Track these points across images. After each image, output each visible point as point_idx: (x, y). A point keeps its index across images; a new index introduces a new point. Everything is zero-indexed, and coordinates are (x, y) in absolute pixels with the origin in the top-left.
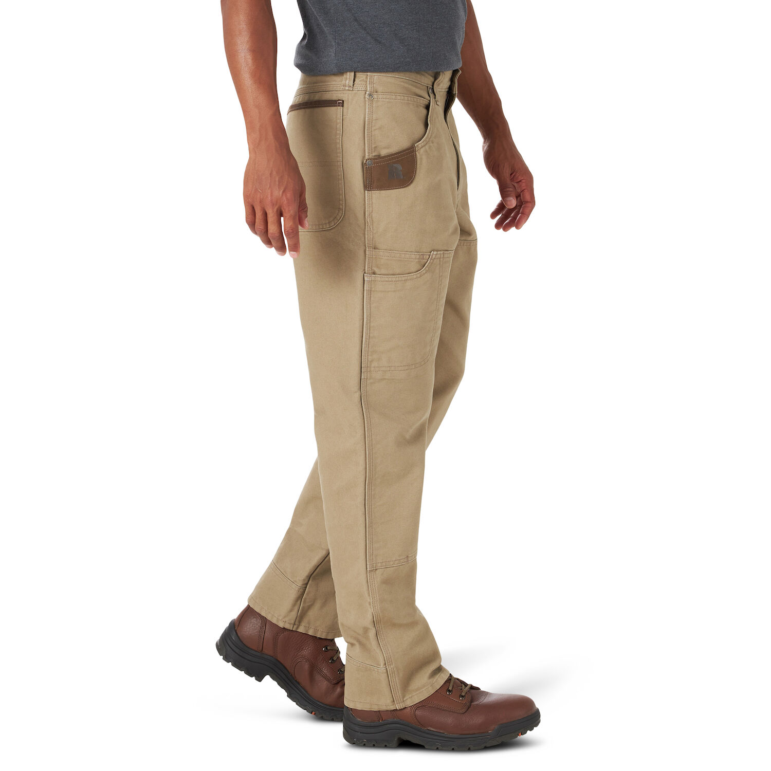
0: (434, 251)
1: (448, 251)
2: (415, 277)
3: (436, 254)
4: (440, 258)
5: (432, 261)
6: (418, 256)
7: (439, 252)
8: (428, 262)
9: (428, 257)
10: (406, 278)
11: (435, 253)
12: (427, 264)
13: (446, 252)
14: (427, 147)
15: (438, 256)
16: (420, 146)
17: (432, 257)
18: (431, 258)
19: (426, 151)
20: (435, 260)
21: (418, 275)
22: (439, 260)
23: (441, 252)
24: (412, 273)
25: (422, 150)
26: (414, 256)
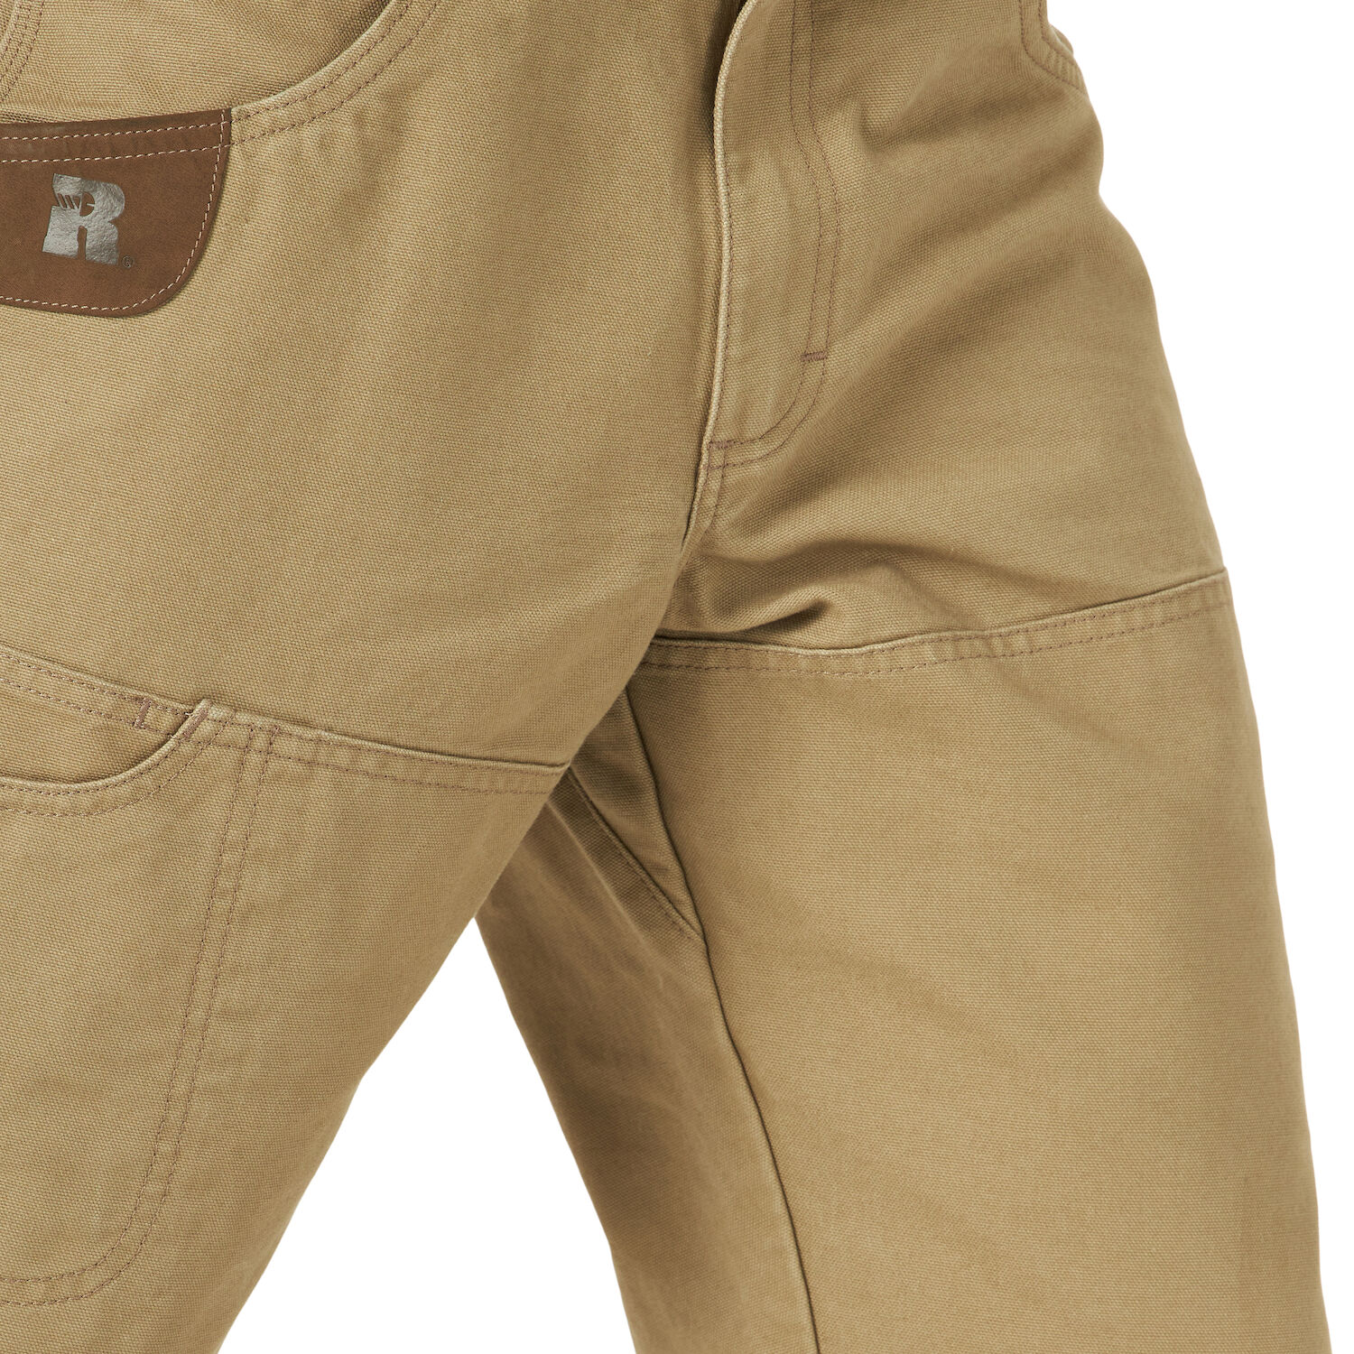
0: (214, 699)
1: (305, 723)
2: (62, 801)
3: (222, 722)
4: (247, 749)
5: (186, 748)
6: (107, 703)
7: (243, 718)
8: (165, 748)
9: (167, 720)
10: (14, 794)
11: (216, 712)
12: (156, 756)
13: (298, 730)
14: (309, 134)
15: (229, 733)
16: (265, 119)
17: (194, 728)
18: (187, 736)
19: (296, 156)
20: (212, 751)
21: (85, 801)
22: (234, 754)
23: (259, 721)
24: (55, 780)
25: (272, 145)
26: (84, 691)
